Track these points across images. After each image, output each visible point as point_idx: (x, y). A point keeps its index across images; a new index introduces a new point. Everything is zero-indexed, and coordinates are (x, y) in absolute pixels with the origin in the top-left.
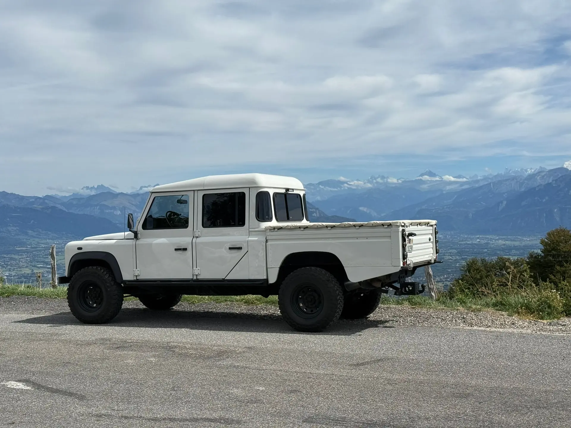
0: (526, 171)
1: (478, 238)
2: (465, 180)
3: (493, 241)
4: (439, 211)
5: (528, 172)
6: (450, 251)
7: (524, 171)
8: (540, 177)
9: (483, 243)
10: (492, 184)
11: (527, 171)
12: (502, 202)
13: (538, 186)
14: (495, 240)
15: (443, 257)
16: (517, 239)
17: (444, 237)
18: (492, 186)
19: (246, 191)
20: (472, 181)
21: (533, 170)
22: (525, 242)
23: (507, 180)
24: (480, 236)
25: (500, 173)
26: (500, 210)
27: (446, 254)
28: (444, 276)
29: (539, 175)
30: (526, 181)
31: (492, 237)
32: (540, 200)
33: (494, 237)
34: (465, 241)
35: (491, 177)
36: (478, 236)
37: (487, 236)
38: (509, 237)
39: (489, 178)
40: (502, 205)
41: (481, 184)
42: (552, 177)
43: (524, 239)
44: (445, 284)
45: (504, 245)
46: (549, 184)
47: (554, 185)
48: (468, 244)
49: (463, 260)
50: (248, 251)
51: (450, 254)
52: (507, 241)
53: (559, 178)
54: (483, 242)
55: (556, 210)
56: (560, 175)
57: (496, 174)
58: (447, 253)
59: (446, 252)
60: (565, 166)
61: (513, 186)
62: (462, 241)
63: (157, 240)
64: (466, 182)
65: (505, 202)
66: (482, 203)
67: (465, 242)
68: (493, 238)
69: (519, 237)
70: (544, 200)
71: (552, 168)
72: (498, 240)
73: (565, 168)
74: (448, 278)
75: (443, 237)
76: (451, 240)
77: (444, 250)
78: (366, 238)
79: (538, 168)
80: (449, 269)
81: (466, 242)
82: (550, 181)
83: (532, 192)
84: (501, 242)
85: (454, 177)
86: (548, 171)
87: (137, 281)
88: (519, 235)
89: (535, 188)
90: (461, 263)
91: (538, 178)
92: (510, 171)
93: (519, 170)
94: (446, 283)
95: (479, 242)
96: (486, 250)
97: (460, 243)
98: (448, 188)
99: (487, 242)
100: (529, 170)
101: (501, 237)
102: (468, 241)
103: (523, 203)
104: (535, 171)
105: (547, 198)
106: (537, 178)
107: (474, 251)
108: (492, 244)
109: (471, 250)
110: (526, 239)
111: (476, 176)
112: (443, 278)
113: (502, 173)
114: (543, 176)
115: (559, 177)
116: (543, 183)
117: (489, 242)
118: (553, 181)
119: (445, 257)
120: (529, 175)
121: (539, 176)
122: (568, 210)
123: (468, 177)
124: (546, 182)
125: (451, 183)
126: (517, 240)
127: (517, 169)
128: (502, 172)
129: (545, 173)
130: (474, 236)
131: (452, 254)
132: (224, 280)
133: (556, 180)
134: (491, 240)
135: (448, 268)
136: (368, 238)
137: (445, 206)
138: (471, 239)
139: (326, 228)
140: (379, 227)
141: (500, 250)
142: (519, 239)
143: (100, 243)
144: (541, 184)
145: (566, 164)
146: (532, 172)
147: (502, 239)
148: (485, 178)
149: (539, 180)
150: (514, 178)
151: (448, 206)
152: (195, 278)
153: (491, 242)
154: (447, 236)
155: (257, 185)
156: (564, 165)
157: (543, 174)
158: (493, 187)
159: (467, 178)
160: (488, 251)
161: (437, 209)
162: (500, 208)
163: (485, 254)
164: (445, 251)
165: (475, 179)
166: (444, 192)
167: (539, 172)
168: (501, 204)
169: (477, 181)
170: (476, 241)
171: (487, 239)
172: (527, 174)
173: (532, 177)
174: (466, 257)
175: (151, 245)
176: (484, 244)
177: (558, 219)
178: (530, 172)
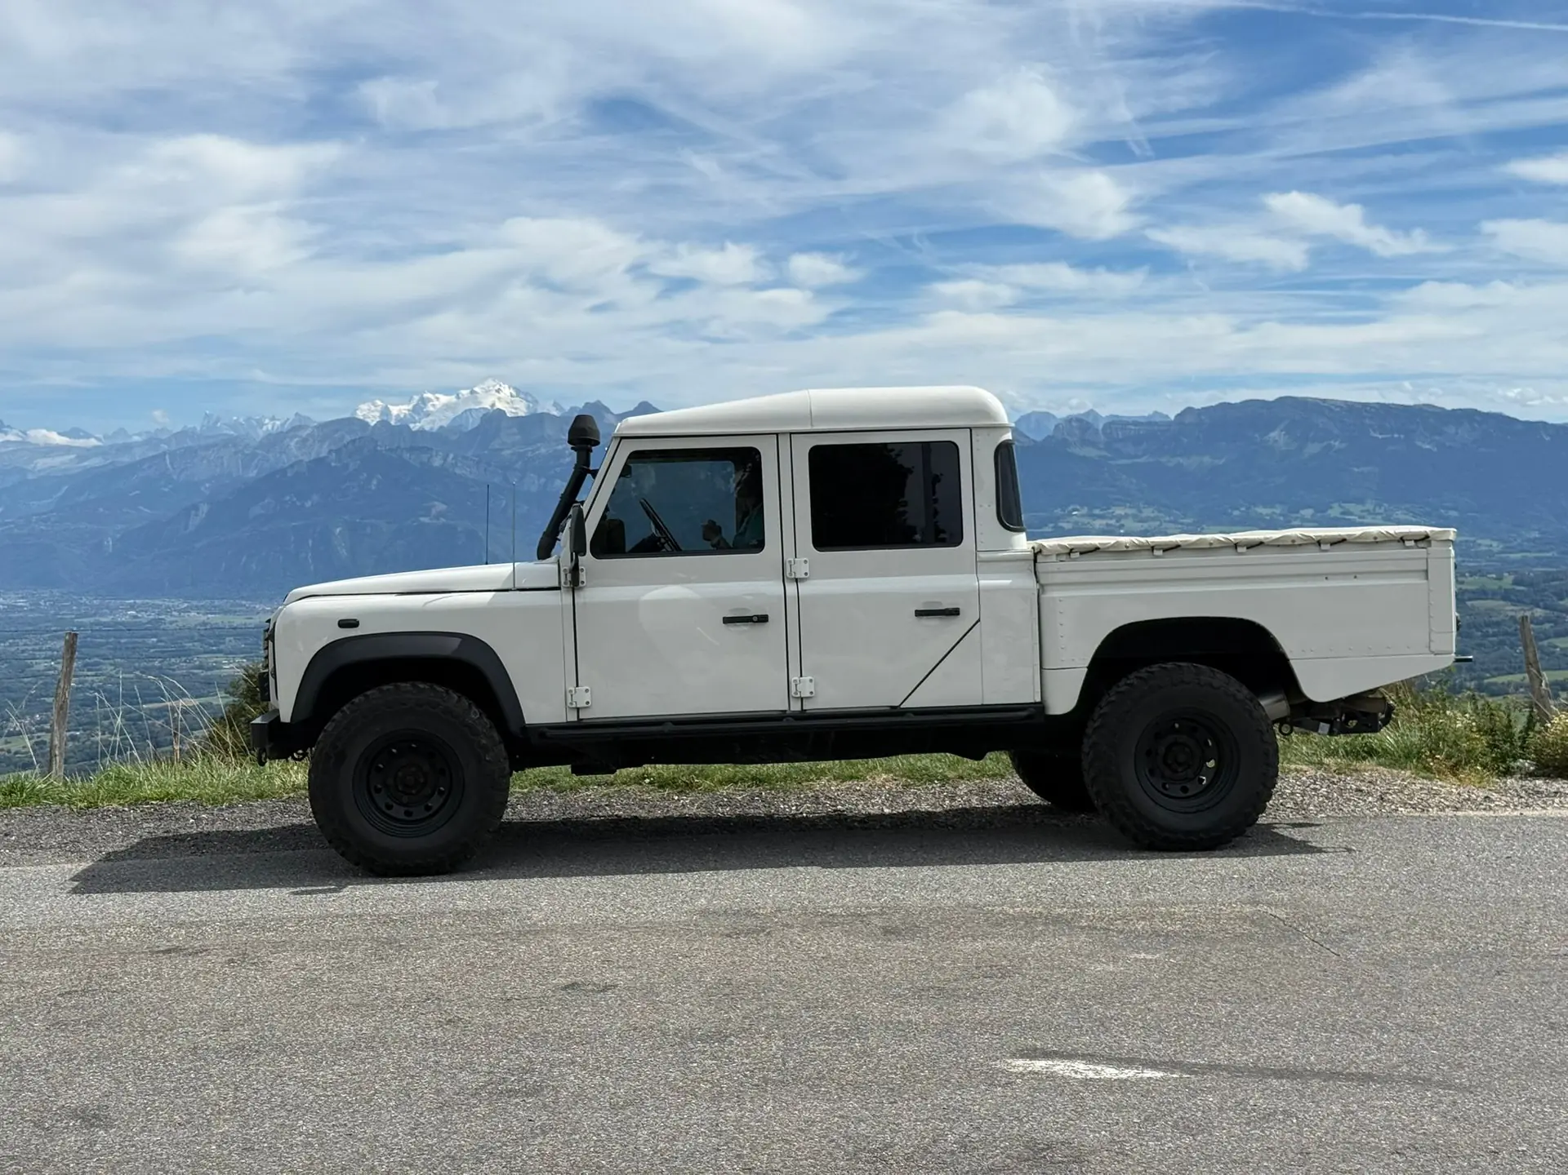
0: (261, 424)
1: (132, 607)
2: (93, 442)
3: (174, 613)
4: (16, 531)
5: (265, 428)
6: (50, 644)
7: (254, 423)
8: (297, 443)
9: (144, 621)
10: (167, 457)
11: (264, 425)
12: (196, 507)
13: (292, 466)
14: (180, 611)
15: (29, 661)
16: (238, 609)
17: (31, 605)
18: (168, 462)
19: (961, 440)
20: (111, 447)
21: (278, 423)
22: (260, 615)
23: (207, 447)
24: (137, 601)
25: (190, 426)
26: (191, 528)
27: (37, 653)
28: (32, 716)
29: (296, 436)
30: (259, 452)
31: (171, 604)
32: (298, 504)
33: (176, 603)
34: (95, 615)
35: (164, 437)
36: (132, 601)
37: (158, 602)
38: (217, 603)
39: (161, 441)
40: (197, 515)
41: (138, 454)
42: (327, 444)
43: (257, 606)
44: (36, 740)
45: (204, 624)
46: (319, 461)
47: (333, 464)
48: (104, 624)
49: (88, 670)
50: (979, 621)
51: (49, 653)
52: (212, 614)
53: (345, 446)
54: (145, 617)
55: (338, 530)
56: (348, 438)
57: (179, 429)
58: (40, 650)
59: (37, 647)
60: (360, 415)
61: (225, 465)
62: (86, 615)
63: (657, 589)
64: (96, 447)
65: (204, 508)
66: (141, 508)
67: (92, 620)
68: (173, 606)
69: (244, 602)
70: (308, 504)
71: (330, 419)
72: (186, 610)
73: (359, 420)
74: (46, 723)
75: (27, 604)
76: (52, 612)
77: (31, 641)
78: (1353, 576)
79: (292, 417)
80: (47, 696)
81: (97, 618)
82: (323, 454)
83: (277, 481)
84: (195, 617)
85: (59, 434)
86: (316, 427)
87: (580, 725)
88: (243, 598)
89: (283, 471)
90: (82, 678)
91: (293, 444)
92: (216, 422)
93: (241, 420)
94: (38, 737)
95: (135, 617)
96: (155, 640)
97: (80, 620)
98: (42, 463)
99: (157, 617)
100: (267, 421)
101: (195, 603)
102: (102, 615)
103: (256, 510)
104: (282, 425)
105: (315, 498)
106: (288, 445)
107: (119, 643)
108: (171, 623)
109: (112, 640)
110: (262, 606)
111: (122, 431)
112: (30, 722)
113: (195, 428)
114: (305, 440)
115: (345, 442)
116: (306, 459)
117: (163, 617)
118: (330, 452)
119: (34, 661)
120: (269, 435)
121: (296, 440)
122: (368, 530)
123: (101, 436)
124: (313, 456)
125: (51, 450)
126: (240, 611)
127: (235, 418)
128: (196, 424)
129: (309, 431)
130: (118, 602)
131: (55, 653)
132: (895, 711)
133: (338, 451)
134: (168, 611)
135: (44, 694)
136: (1329, 577)
137: (36, 515)
138: (112, 610)
139: (1232, 551)
140: (1393, 544)
141: (192, 639)
142: (244, 608)
143: (431, 604)
144: (301, 461)
145: (362, 410)
146: (275, 428)
147: (198, 608)
148: (151, 441)
149: (294, 451)
150: (228, 442)
151: (44, 516)
152: (796, 707)
153: (169, 619)
154: (42, 603)
155: (995, 420)
156: (358, 412)
157: (304, 434)
158: (171, 463)
159: (98, 439)
160: (158, 642)
161: (10, 523)
162: (194, 522)
163: (152, 650)
164: (36, 644)
165: (120, 441)
166: (30, 477)
167: (295, 429)
168: (193, 512)
169: (128, 448)
170: (126, 615)
171: (157, 610)
172: (261, 433)
173: (275, 440)
174: (96, 659)
175: (633, 606)
176: (148, 623)
177: (344, 552)
178: (270, 427)
